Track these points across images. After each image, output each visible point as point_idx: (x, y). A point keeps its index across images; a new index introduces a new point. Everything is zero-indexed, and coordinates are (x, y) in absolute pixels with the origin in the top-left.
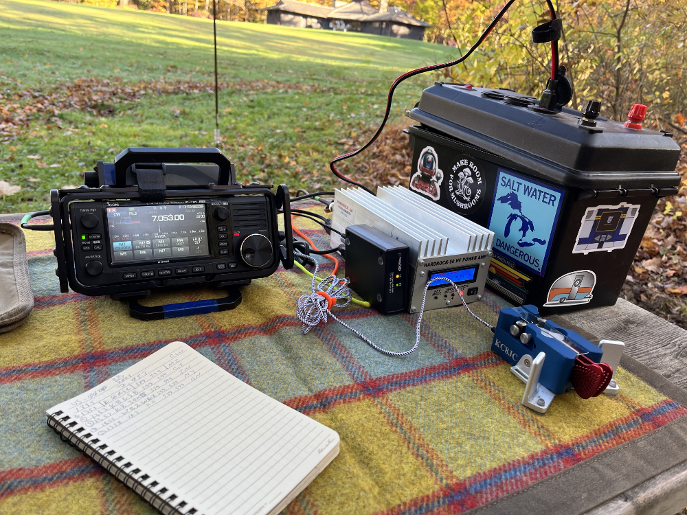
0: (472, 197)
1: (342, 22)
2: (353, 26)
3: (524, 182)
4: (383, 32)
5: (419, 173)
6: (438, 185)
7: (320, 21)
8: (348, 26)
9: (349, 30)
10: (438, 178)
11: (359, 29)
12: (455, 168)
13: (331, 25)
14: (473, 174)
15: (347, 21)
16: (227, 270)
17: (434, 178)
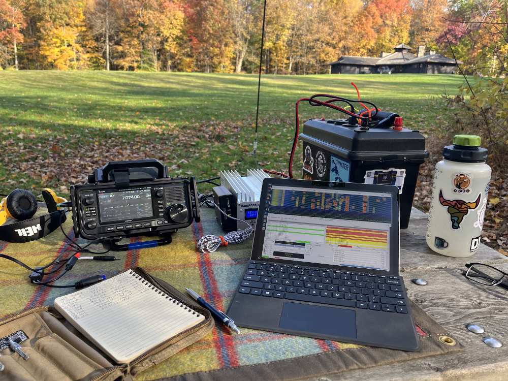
0: (323, 171)
1: (387, 67)
2: (396, 69)
3: (339, 160)
4: (420, 71)
5: (305, 160)
6: (312, 165)
7: (371, 68)
8: (392, 69)
9: (392, 73)
10: (312, 162)
11: (401, 71)
12: (317, 156)
13: (379, 70)
14: (323, 157)
15: (390, 66)
16: (164, 224)
17: (311, 162)
